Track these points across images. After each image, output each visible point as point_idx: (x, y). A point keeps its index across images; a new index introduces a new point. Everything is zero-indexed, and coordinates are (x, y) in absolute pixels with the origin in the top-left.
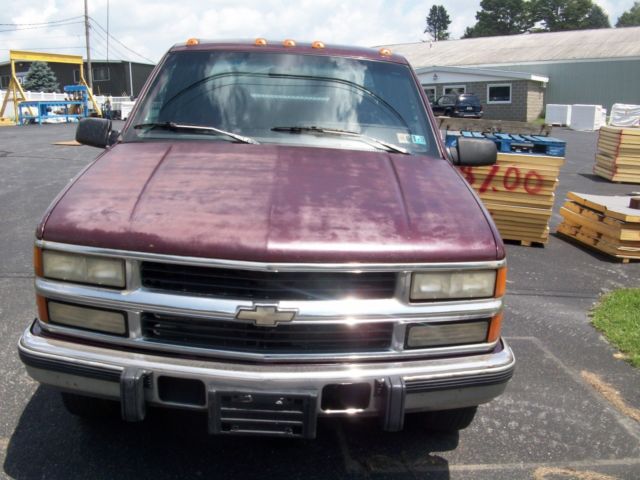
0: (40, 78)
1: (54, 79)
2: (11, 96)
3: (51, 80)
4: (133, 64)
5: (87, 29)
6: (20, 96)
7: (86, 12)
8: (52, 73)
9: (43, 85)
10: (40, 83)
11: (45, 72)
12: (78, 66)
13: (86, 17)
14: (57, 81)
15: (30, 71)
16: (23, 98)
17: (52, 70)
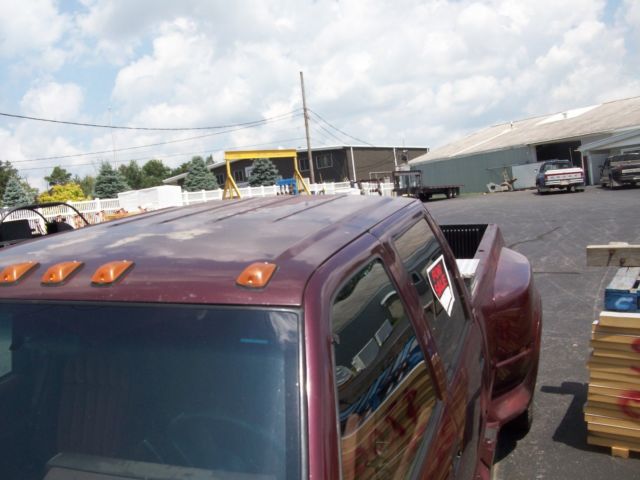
0: (263, 172)
1: (276, 171)
2: (228, 195)
3: (272, 173)
4: (355, 149)
5: (306, 121)
6: (235, 195)
7: (304, 104)
8: (274, 166)
9: (265, 179)
10: (262, 177)
11: (267, 166)
12: (292, 159)
13: (305, 110)
14: (279, 174)
15: (253, 167)
16: (238, 197)
17: (274, 163)
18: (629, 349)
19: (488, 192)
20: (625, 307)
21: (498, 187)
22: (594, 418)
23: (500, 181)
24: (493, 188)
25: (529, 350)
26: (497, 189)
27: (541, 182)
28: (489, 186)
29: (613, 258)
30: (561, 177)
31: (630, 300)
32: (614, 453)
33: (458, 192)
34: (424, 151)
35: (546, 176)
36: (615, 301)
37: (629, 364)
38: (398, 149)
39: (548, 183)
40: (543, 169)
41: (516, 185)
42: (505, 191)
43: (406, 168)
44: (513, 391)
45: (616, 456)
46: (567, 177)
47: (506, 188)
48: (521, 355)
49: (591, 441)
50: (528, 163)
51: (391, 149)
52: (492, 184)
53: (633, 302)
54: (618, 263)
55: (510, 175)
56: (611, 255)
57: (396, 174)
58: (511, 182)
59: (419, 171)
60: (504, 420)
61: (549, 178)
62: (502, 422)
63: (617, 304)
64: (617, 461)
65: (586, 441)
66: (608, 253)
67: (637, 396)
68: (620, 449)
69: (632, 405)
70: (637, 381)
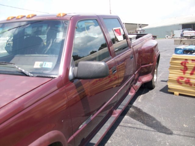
4: (125, 23)
13: (110, 11)
18: (180, 64)
19: (165, 38)
20: (180, 53)
21: (169, 37)
22: (170, 84)
23: (170, 35)
24: (167, 37)
25: (152, 64)
26: (168, 37)
27: (182, 35)
28: (166, 36)
29: (181, 42)
30: (188, 34)
31: (181, 51)
32: (175, 94)
33: (156, 38)
34: (147, 25)
35: (183, 33)
36: (177, 51)
37: (180, 69)
38: (139, 24)
39: (184, 36)
40: (183, 31)
41: (175, 36)
42: (171, 38)
43: (140, 29)
44: (147, 75)
45: (175, 95)
46: (190, 34)
47: (171, 37)
48: (150, 65)
49: (169, 91)
50: (179, 30)
51: (137, 24)
52: (167, 36)
53: (182, 52)
54: (183, 44)
55: (173, 33)
56: (181, 41)
57: (137, 31)
58: (173, 35)
59: (144, 30)
60: (144, 82)
61: (184, 34)
62: (143, 82)
63: (178, 52)
64: (175, 96)
65: (167, 91)
66: (180, 41)
67: (182, 78)
68: (177, 93)
69: (180, 80)
70: (183, 74)
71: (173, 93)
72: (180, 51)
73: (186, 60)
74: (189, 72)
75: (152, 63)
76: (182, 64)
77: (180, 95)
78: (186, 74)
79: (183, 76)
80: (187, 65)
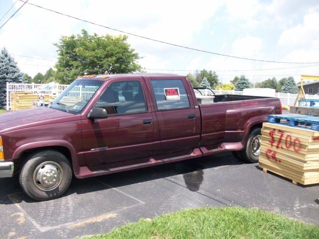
36: (270, 119)
37: (269, 140)
45: (264, 172)
48: (238, 131)
53: (274, 120)
56: (297, 109)
67: (270, 151)
68: (265, 169)
69: (268, 154)
70: (270, 146)
71: (262, 169)
72: (272, 119)
73: (274, 130)
74: (275, 144)
75: (242, 130)
76: (270, 134)
77: (268, 172)
78: (273, 147)
79: (271, 149)
80: (274, 136)
